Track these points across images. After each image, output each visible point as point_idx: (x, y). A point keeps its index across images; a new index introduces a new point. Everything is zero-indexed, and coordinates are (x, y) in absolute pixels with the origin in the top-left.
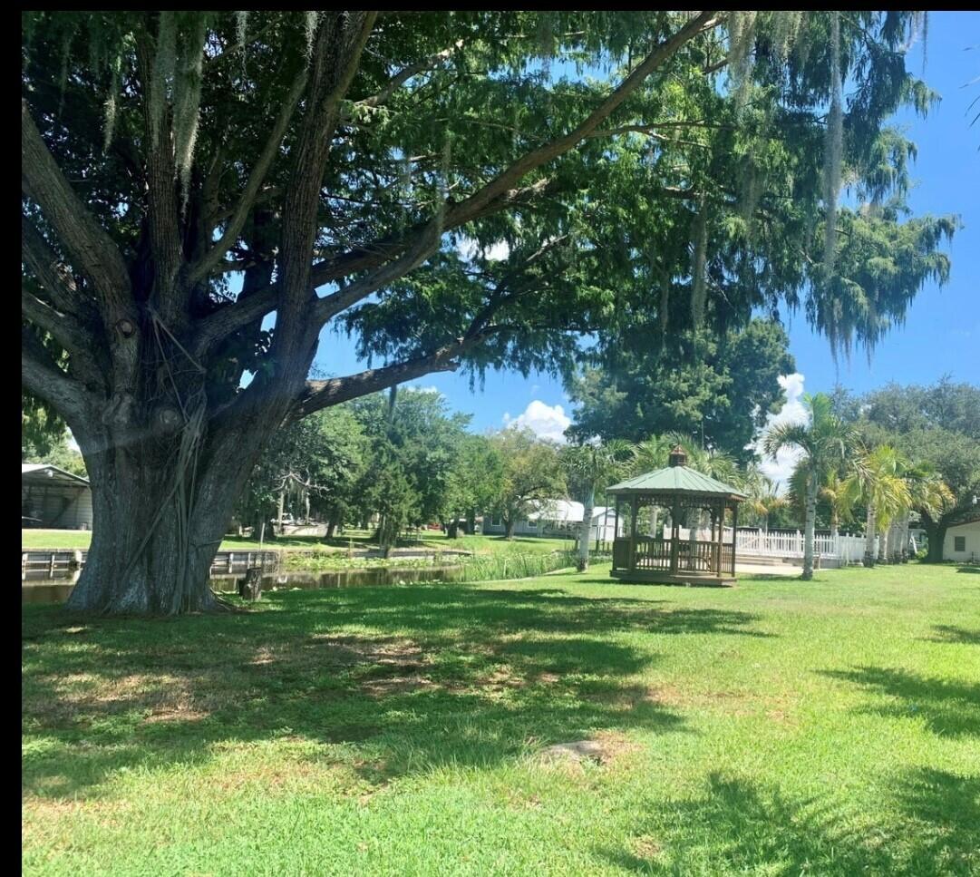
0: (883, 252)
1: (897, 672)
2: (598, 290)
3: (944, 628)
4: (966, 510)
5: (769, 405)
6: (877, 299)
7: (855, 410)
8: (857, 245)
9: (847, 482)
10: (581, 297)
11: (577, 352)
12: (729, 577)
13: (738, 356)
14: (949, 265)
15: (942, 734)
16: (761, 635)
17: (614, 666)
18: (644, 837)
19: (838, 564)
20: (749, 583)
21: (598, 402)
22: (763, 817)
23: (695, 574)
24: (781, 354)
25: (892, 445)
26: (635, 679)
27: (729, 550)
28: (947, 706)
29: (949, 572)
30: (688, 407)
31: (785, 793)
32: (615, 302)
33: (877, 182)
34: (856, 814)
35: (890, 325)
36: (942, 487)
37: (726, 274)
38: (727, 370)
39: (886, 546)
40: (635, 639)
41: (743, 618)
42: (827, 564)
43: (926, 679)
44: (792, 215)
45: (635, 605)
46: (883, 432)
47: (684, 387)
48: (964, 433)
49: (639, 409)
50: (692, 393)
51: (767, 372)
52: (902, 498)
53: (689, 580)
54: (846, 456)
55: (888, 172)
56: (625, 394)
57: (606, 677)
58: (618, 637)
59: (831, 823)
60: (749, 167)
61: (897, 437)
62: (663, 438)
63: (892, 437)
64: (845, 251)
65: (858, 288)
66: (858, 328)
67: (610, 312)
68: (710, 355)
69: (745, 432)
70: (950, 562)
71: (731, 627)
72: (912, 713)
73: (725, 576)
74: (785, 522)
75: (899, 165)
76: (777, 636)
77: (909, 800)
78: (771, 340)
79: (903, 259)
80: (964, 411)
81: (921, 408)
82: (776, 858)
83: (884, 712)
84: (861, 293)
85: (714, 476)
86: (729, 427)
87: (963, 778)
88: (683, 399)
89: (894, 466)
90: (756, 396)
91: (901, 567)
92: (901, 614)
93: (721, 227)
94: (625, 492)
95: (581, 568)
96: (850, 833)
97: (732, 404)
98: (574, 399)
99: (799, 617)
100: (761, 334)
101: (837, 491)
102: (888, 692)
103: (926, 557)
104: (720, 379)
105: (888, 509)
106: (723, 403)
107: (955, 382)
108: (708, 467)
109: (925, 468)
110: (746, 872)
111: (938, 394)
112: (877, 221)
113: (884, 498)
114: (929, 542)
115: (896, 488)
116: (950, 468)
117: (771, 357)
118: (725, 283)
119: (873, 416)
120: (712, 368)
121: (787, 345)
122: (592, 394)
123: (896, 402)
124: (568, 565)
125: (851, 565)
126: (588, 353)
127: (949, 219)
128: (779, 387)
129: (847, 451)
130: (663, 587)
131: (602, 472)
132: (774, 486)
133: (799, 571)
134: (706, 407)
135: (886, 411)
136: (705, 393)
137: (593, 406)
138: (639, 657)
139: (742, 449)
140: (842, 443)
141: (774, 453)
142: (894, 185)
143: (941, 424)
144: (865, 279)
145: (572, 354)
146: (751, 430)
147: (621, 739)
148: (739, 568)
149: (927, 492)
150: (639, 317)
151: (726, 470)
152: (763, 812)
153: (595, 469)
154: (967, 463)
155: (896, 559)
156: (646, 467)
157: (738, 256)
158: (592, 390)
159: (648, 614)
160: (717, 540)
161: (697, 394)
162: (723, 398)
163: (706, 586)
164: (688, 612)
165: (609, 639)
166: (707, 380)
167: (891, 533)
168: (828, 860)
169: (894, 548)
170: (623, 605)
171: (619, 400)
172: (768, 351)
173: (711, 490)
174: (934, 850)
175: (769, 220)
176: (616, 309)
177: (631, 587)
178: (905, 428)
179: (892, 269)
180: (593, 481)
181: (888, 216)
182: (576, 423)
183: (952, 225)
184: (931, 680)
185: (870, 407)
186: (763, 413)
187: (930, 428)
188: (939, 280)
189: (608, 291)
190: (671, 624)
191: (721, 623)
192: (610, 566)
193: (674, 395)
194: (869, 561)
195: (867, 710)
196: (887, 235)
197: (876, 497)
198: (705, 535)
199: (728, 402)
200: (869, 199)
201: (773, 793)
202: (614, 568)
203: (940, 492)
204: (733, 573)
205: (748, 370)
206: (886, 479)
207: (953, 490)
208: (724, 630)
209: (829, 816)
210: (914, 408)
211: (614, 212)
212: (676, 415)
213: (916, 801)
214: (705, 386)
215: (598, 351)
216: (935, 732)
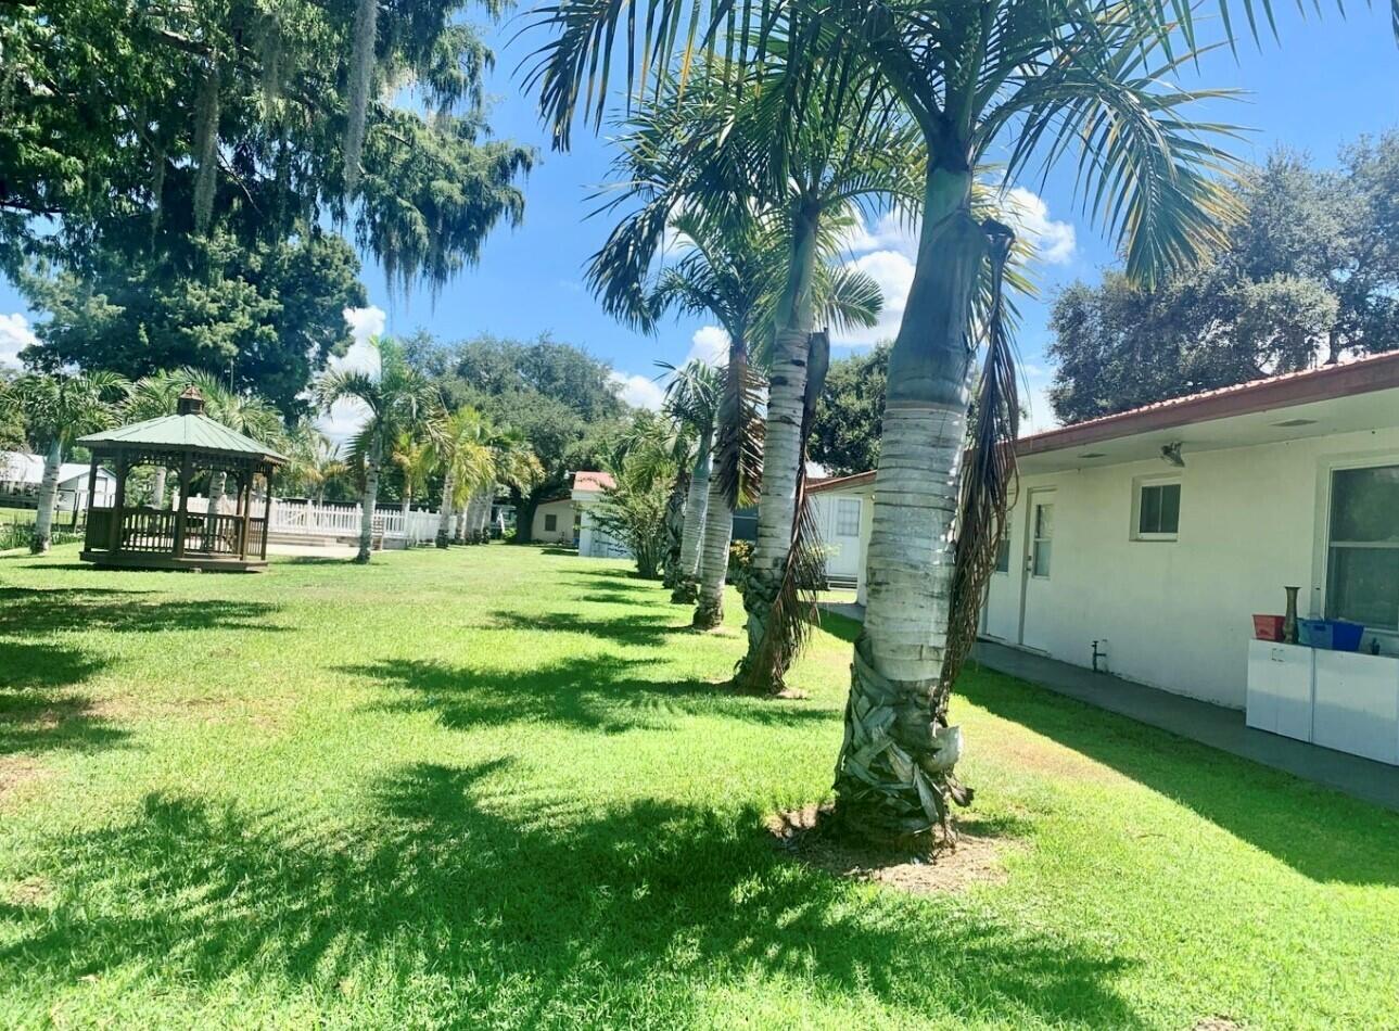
0: (450, 176)
1: (427, 664)
2: (57, 155)
3: (503, 614)
4: (559, 486)
5: (332, 344)
6: (439, 231)
7: (441, 361)
8: (420, 162)
9: (423, 447)
10: (27, 160)
11: (27, 238)
12: (258, 560)
13: (292, 276)
14: (523, 204)
15: (454, 726)
16: (275, 629)
17: (43, 676)
18: (29, 880)
19: (406, 545)
20: (284, 567)
21: (75, 316)
22: (206, 836)
23: (211, 557)
24: (349, 282)
25: (479, 408)
26: (70, 691)
27: (259, 527)
28: (472, 696)
29: (534, 552)
30: (216, 336)
31: (242, 806)
32: (84, 176)
33: (448, 89)
34: (326, 819)
35: (462, 265)
36: (532, 459)
37: (258, 166)
38: (275, 293)
39: (464, 524)
40: (91, 640)
41: (258, 609)
42: (392, 544)
43: (458, 669)
44: (338, 107)
45: (107, 597)
46: (472, 391)
47: (213, 308)
48: (562, 400)
49: (142, 332)
50: (224, 317)
51: (328, 301)
52: (483, 469)
53: (199, 565)
54: (418, 417)
55: (459, 79)
56: (122, 309)
57: (28, 690)
58: (63, 639)
59: (290, 833)
60: (272, 32)
61: (487, 398)
62: (177, 374)
63: (482, 398)
64: (406, 166)
65: (417, 214)
66: (425, 265)
67: (76, 191)
68: (252, 271)
69: (297, 377)
70: (538, 542)
71: (235, 621)
72: (425, 706)
73: (249, 559)
74: (351, 493)
75: (473, 75)
76: (295, 629)
77: (391, 799)
78: (336, 261)
79: (472, 188)
80: (563, 375)
81: (517, 366)
82: (208, 879)
83: (393, 708)
84: (420, 221)
85: (246, 432)
86: (275, 367)
87: (459, 770)
88: (210, 325)
89: (478, 432)
90: (315, 331)
91: (480, 549)
92: (458, 600)
93: (249, 102)
94: (106, 444)
95: (37, 547)
96: (312, 841)
97: (280, 339)
98: (36, 307)
99: (332, 606)
100: (324, 252)
101: (410, 457)
102: (408, 686)
103: (514, 537)
104: (265, 304)
105: (467, 481)
106: (269, 336)
107: (557, 340)
108: (237, 418)
109: (514, 436)
110: (163, 900)
111: (536, 352)
112: (449, 137)
113: (464, 468)
114: (517, 520)
115: (479, 458)
116: (544, 438)
117: (335, 284)
118: (257, 178)
119: (464, 371)
120: (254, 287)
121: (358, 270)
122: (66, 303)
123: (490, 357)
124: (19, 545)
125: (421, 546)
126: (46, 243)
127: (527, 151)
128: (345, 322)
129: (419, 411)
130: (160, 574)
131: (76, 415)
132: (333, 448)
133: (354, 552)
134: (243, 338)
135: (477, 367)
136: (243, 320)
137: (69, 321)
138: (88, 662)
139: (292, 399)
140: (414, 400)
141: (329, 407)
142: (466, 96)
143: (538, 388)
144: (426, 204)
145: (19, 240)
146: (306, 375)
147: (27, 765)
148: (272, 550)
149: (514, 464)
150: (124, 204)
151: (263, 424)
152: (206, 831)
153: (64, 410)
154: (562, 433)
155: (475, 539)
156: (149, 413)
157: (276, 145)
158: (67, 297)
159: (121, 609)
160: (242, 514)
161: (231, 321)
162: (268, 329)
163: (223, 572)
164: (184, 605)
165: (46, 641)
166: (246, 302)
167: (472, 509)
168: (275, 872)
169: (474, 526)
170: (88, 597)
171: (109, 316)
172: (332, 274)
173: (236, 448)
174: (402, 847)
175: (312, 109)
176: (85, 187)
177: (110, 574)
178: (498, 389)
179: (459, 198)
180: (60, 427)
181: (465, 133)
182: (39, 343)
183: (529, 158)
184: (463, 671)
185: (459, 360)
186: (323, 354)
187: (526, 391)
188: (511, 219)
189: (73, 159)
190: (152, 620)
191: (225, 616)
192: (81, 547)
193: (196, 318)
194: (443, 541)
195: (375, 707)
196: (459, 156)
197: (456, 466)
198: (227, 505)
199: (275, 335)
200: (436, 108)
201: (227, 807)
202: (87, 549)
203: (529, 465)
204: (263, 555)
205: (305, 296)
206: (468, 447)
207: (545, 463)
208: (227, 625)
209: (290, 826)
210: (509, 365)
211: (79, 48)
212: (200, 345)
213: (399, 798)
214: (243, 310)
215: (63, 242)
216: (445, 725)
